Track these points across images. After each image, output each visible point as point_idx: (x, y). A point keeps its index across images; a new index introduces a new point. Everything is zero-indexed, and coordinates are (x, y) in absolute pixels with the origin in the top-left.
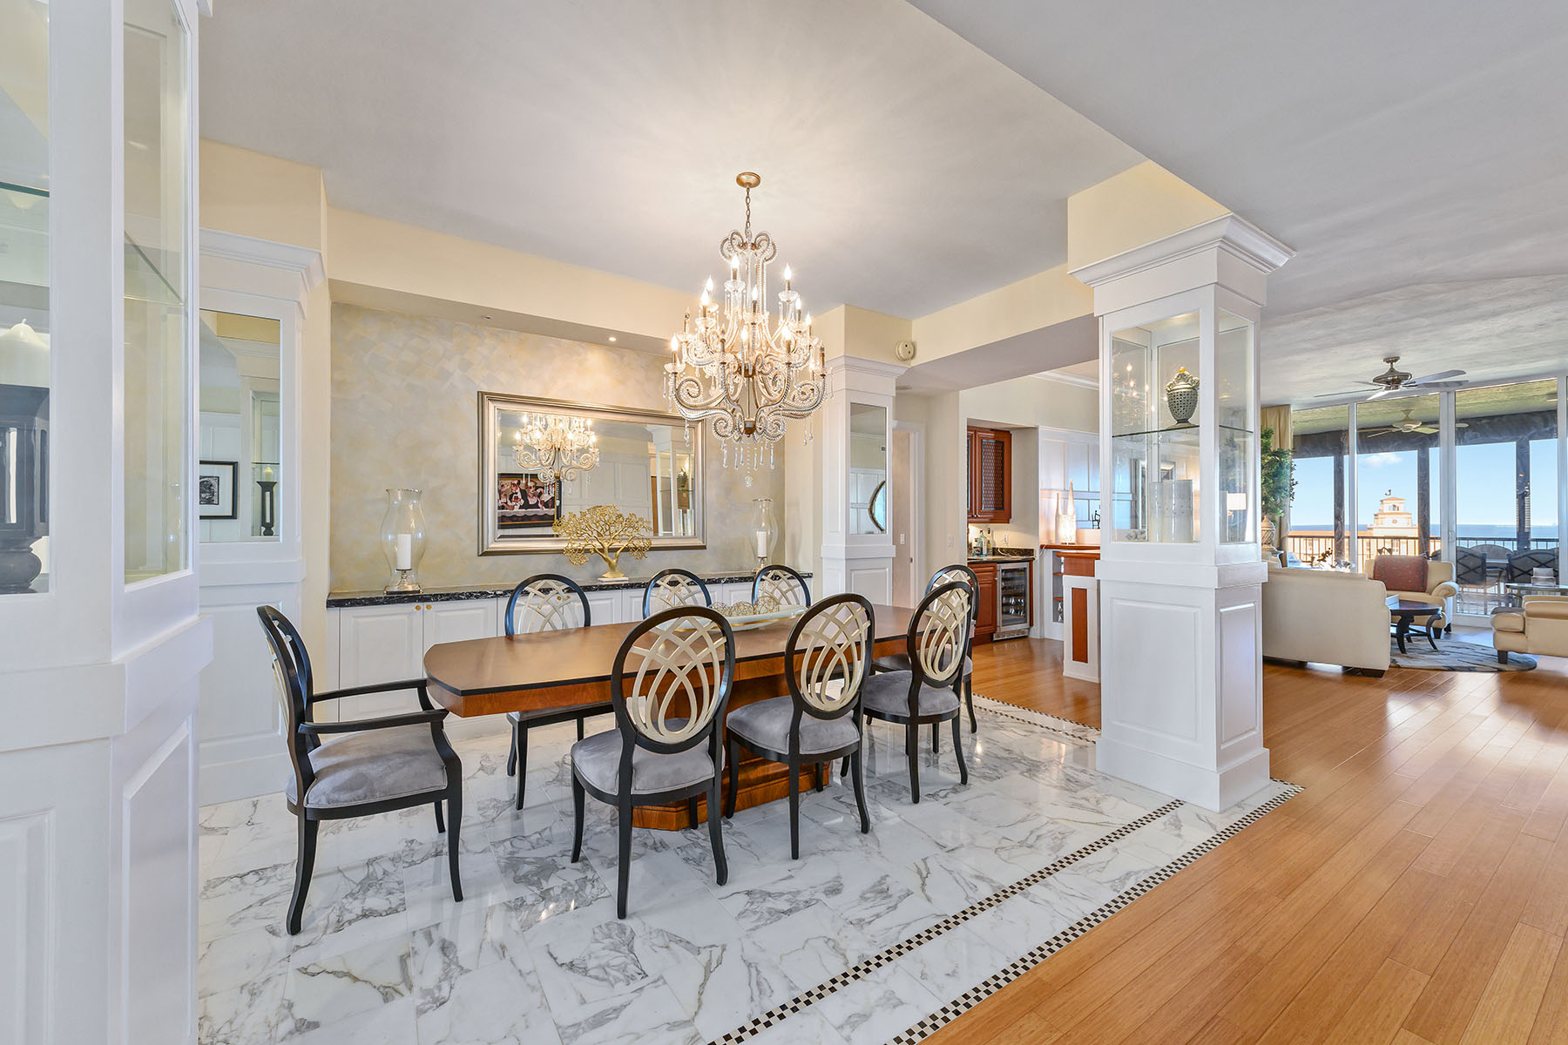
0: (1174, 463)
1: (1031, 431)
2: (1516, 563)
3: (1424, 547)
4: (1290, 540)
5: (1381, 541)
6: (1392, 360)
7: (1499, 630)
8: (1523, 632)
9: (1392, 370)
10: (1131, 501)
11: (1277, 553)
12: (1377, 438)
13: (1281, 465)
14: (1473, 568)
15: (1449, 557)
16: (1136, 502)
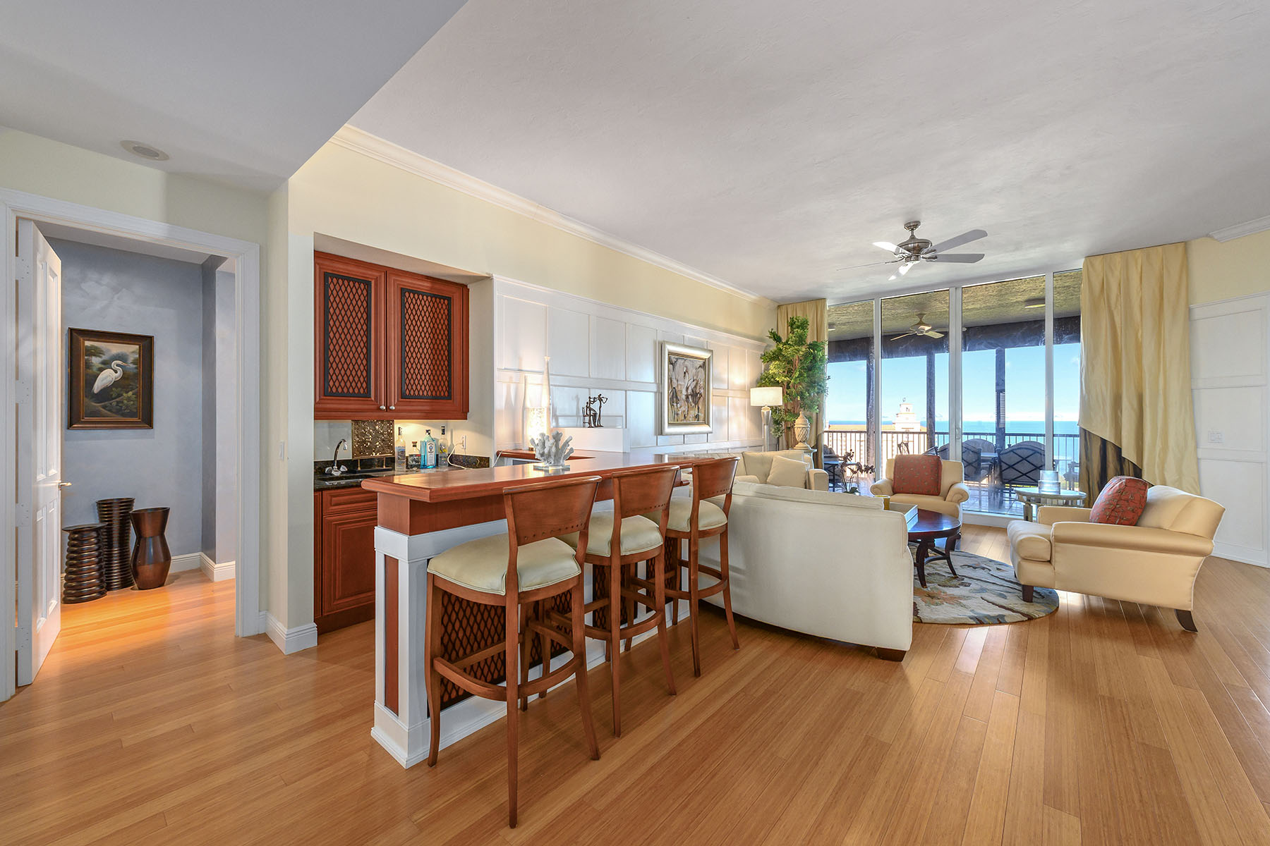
0: (711, 351)
1: (486, 280)
2: (1004, 458)
3: (931, 443)
4: (826, 434)
5: (900, 435)
6: (913, 226)
7: (1024, 559)
8: (1050, 562)
9: (913, 237)
10: (656, 393)
11: (811, 452)
12: (899, 343)
13: (814, 358)
14: (974, 465)
15: (955, 455)
16: (662, 394)
